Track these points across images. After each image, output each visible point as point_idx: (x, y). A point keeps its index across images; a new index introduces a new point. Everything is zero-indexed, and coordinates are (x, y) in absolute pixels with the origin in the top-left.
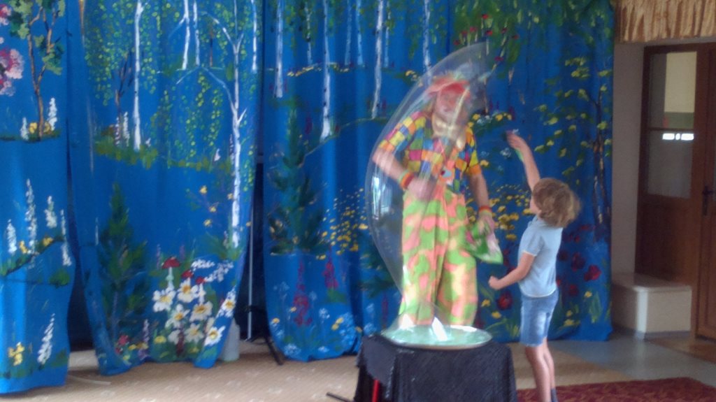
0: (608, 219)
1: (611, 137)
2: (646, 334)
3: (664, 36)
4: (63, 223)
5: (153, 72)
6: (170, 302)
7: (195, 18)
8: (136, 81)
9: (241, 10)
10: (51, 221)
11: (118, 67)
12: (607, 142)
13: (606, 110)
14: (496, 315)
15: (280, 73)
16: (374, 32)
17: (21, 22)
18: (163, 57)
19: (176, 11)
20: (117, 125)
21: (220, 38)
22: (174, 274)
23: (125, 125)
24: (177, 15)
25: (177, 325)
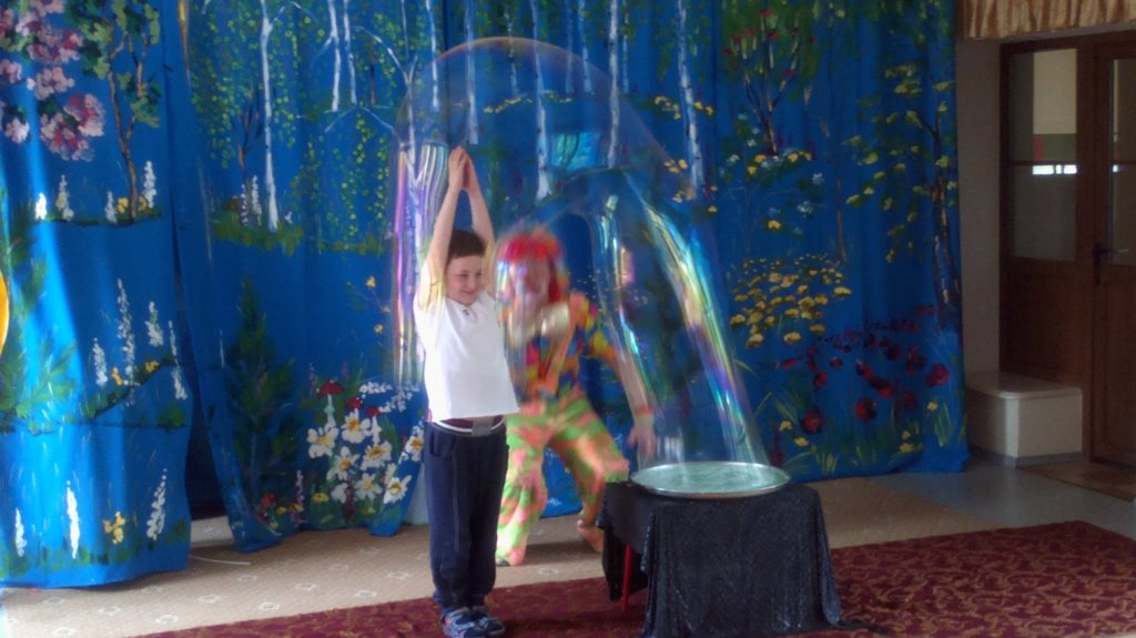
0: (956, 297)
1: (956, 179)
2: (1019, 459)
3: (1027, 28)
4: (173, 339)
5: (291, 116)
6: (332, 444)
7: (347, 37)
8: (267, 130)
9: (412, 21)
10: (155, 336)
11: (240, 112)
12: (951, 185)
13: (947, 140)
14: (801, 442)
15: (472, 110)
16: (606, 44)
17: (98, 54)
18: (304, 95)
19: (319, 28)
20: (243, 196)
21: (385, 63)
22: (334, 404)
23: (255, 194)
24: (321, 33)
25: (343, 475)
